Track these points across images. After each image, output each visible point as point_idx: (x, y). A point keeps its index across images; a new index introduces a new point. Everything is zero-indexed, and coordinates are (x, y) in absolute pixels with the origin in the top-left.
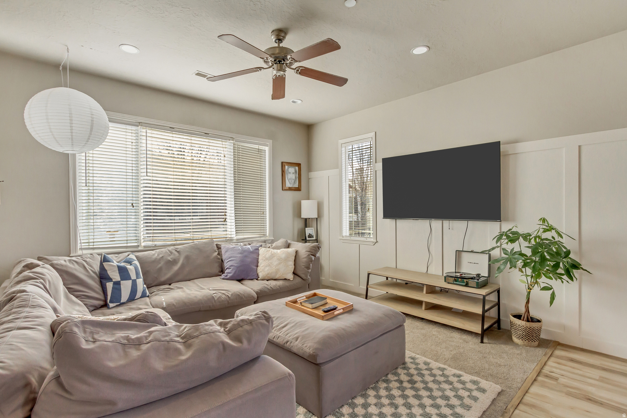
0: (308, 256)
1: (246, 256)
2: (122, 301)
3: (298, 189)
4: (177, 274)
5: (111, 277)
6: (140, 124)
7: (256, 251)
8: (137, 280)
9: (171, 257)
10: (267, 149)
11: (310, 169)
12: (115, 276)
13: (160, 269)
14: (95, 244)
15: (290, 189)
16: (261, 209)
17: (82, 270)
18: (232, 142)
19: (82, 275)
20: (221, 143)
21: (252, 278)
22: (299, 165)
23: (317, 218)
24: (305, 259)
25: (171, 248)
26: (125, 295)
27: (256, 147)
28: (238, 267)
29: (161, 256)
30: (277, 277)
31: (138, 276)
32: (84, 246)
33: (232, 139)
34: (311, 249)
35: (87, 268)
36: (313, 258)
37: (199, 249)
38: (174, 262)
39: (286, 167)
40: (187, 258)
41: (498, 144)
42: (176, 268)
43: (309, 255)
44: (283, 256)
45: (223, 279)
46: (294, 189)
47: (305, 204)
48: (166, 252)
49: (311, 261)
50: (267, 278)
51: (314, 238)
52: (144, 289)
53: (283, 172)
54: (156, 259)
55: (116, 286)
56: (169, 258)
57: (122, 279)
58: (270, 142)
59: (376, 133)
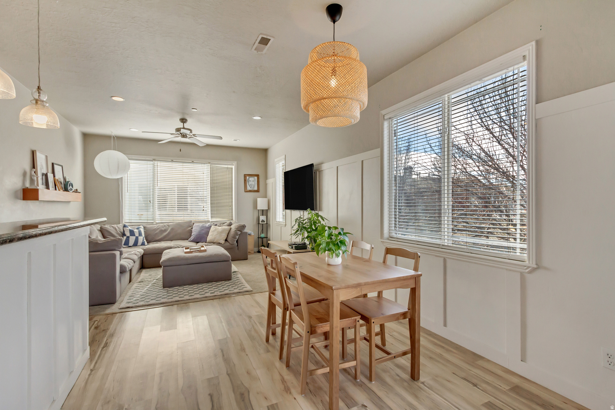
0: (235, 231)
1: (203, 230)
2: (129, 245)
3: (258, 191)
4: (165, 237)
5: (126, 234)
6: (154, 160)
7: (210, 227)
8: (139, 237)
9: (164, 228)
10: (233, 167)
11: (266, 178)
12: (128, 234)
13: (156, 234)
14: (132, 220)
15: (250, 191)
16: (229, 204)
17: (114, 230)
18: (209, 164)
19: (114, 233)
20: (201, 166)
21: (203, 242)
22: (258, 176)
23: (267, 210)
24: (233, 233)
25: (165, 224)
26: (131, 242)
27: (226, 166)
28: (196, 235)
29: (158, 227)
30: (215, 242)
31: (140, 234)
32: (128, 221)
33: (209, 163)
34: (238, 227)
35: (118, 230)
36: (239, 233)
37: (179, 225)
38: (165, 231)
39: (248, 177)
40: (172, 229)
42: (165, 234)
43: (236, 230)
44: (220, 230)
45: (189, 241)
46: (253, 191)
47: (259, 200)
48: (162, 226)
49: (237, 234)
50: (210, 242)
51: (265, 223)
52: (143, 241)
53: (245, 180)
54: (155, 228)
55: (128, 238)
56: (163, 229)
57: (130, 236)
58: (235, 163)
59: (285, 155)
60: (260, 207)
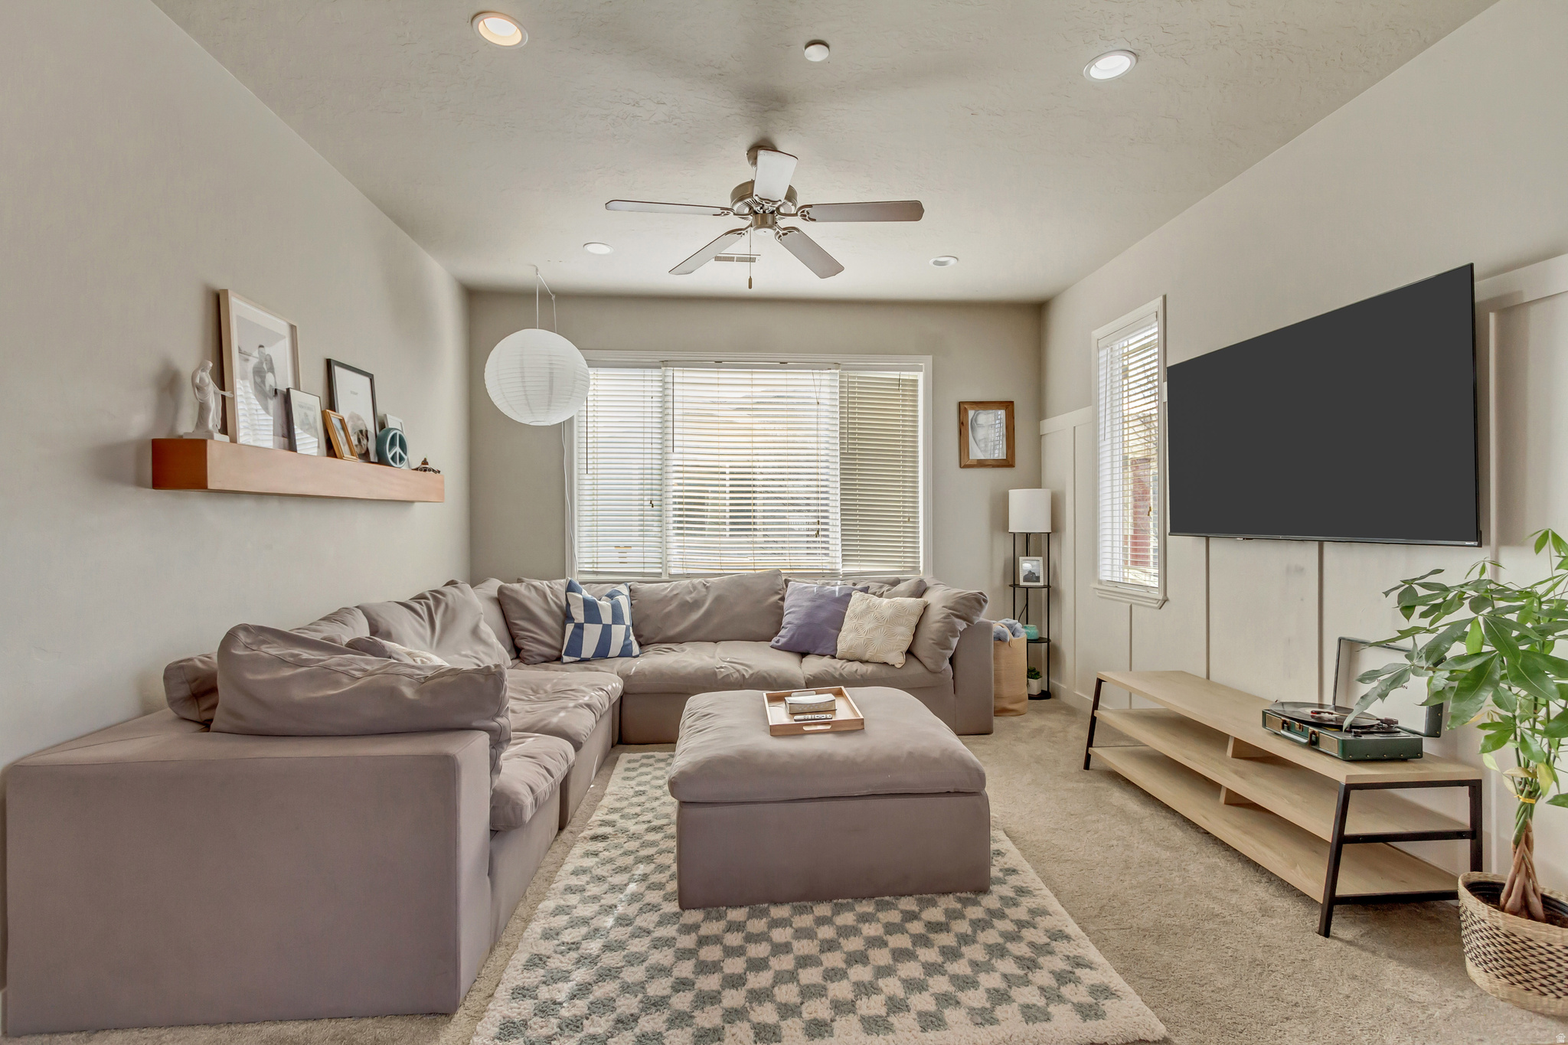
0: (945, 618)
1: (819, 607)
2: (583, 656)
3: (1008, 463)
4: (696, 626)
5: (574, 615)
6: (665, 363)
7: (845, 599)
8: (614, 627)
9: (693, 595)
10: (920, 376)
11: (1040, 411)
12: (579, 615)
13: (669, 615)
14: (599, 566)
15: (981, 464)
16: (904, 512)
17: (540, 600)
18: (838, 371)
19: (538, 610)
20: (811, 377)
21: (825, 652)
22: (1008, 406)
23: (1048, 534)
24: (938, 624)
25: (696, 581)
26: (589, 648)
27: (895, 375)
28: (799, 627)
29: (675, 592)
30: (867, 657)
31: (617, 617)
32: (587, 568)
33: (837, 365)
34: (957, 603)
35: (549, 599)
36: (962, 625)
37: (742, 586)
38: (696, 605)
39: (971, 413)
40: (718, 600)
41: (1467, 273)
42: (696, 616)
43: (947, 616)
44: (888, 613)
45: (772, 647)
46: (993, 463)
47: (1018, 498)
48: (687, 587)
49: (953, 631)
50: (848, 656)
51: (1041, 583)
52: (627, 642)
53: (962, 425)
54: (666, 596)
55: (578, 631)
56: (688, 598)
57: (586, 622)
58: (926, 361)
59: (1165, 297)
60: (1018, 523)
